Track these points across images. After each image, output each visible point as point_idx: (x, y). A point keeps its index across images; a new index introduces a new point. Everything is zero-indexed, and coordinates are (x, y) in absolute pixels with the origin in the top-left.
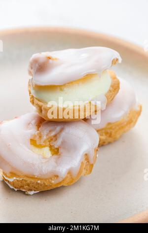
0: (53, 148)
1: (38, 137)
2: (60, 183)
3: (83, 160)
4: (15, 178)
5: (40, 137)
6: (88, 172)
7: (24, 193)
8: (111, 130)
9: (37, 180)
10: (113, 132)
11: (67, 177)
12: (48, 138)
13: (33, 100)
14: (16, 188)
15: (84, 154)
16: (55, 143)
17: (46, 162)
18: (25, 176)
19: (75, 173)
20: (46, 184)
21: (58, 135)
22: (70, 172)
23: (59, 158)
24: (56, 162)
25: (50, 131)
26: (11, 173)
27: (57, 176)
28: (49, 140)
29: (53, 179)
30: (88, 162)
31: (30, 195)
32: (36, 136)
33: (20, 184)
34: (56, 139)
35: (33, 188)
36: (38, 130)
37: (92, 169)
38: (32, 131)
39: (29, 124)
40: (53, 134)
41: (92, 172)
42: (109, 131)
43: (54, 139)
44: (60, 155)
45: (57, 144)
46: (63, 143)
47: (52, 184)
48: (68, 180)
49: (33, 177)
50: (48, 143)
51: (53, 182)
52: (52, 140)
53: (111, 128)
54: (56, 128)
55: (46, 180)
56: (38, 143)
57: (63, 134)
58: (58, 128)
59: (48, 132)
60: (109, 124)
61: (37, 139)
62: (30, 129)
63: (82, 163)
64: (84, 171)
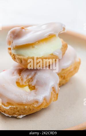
0: (31, 86)
1: (20, 80)
2: (40, 106)
3: (52, 91)
4: (10, 106)
5: (22, 80)
6: (55, 99)
7: (16, 118)
8: (64, 74)
9: (25, 106)
10: (66, 75)
11: (43, 102)
12: (27, 80)
13: (14, 57)
14: (10, 115)
15: (52, 87)
16: (32, 83)
17: (29, 94)
18: (17, 104)
19: (48, 99)
20: (31, 108)
21: (33, 78)
22: (45, 99)
23: (36, 91)
24: (36, 94)
25: (28, 76)
26: (8, 103)
27: (37, 102)
28: (28, 81)
29: (35, 104)
30: (55, 92)
31: (20, 118)
32: (19, 79)
33: (13, 112)
34: (32, 80)
35: (22, 114)
36: (20, 76)
37: (58, 96)
38: (16, 77)
39: (13, 73)
40: (30, 77)
41: (58, 99)
42: (63, 75)
43: (31, 80)
44: (37, 89)
45: (34, 83)
46: (37, 82)
47: (35, 107)
48: (45, 104)
49: (22, 104)
50: (27, 83)
51: (35, 106)
52: (29, 81)
53: (64, 73)
54: (31, 73)
55: (30, 105)
56: (21, 84)
57: (37, 76)
58: (33, 73)
59: (27, 76)
60: (63, 70)
61: (20, 81)
62: (14, 76)
63: (52, 93)
64: (53, 99)
